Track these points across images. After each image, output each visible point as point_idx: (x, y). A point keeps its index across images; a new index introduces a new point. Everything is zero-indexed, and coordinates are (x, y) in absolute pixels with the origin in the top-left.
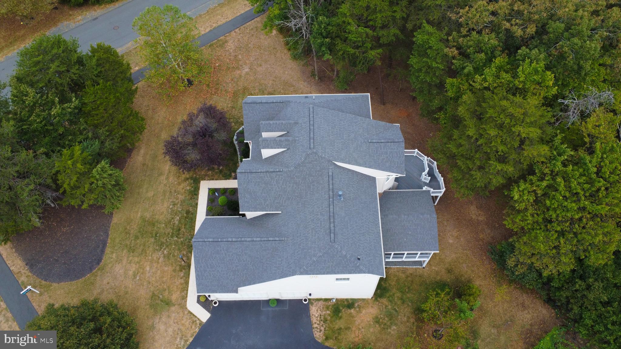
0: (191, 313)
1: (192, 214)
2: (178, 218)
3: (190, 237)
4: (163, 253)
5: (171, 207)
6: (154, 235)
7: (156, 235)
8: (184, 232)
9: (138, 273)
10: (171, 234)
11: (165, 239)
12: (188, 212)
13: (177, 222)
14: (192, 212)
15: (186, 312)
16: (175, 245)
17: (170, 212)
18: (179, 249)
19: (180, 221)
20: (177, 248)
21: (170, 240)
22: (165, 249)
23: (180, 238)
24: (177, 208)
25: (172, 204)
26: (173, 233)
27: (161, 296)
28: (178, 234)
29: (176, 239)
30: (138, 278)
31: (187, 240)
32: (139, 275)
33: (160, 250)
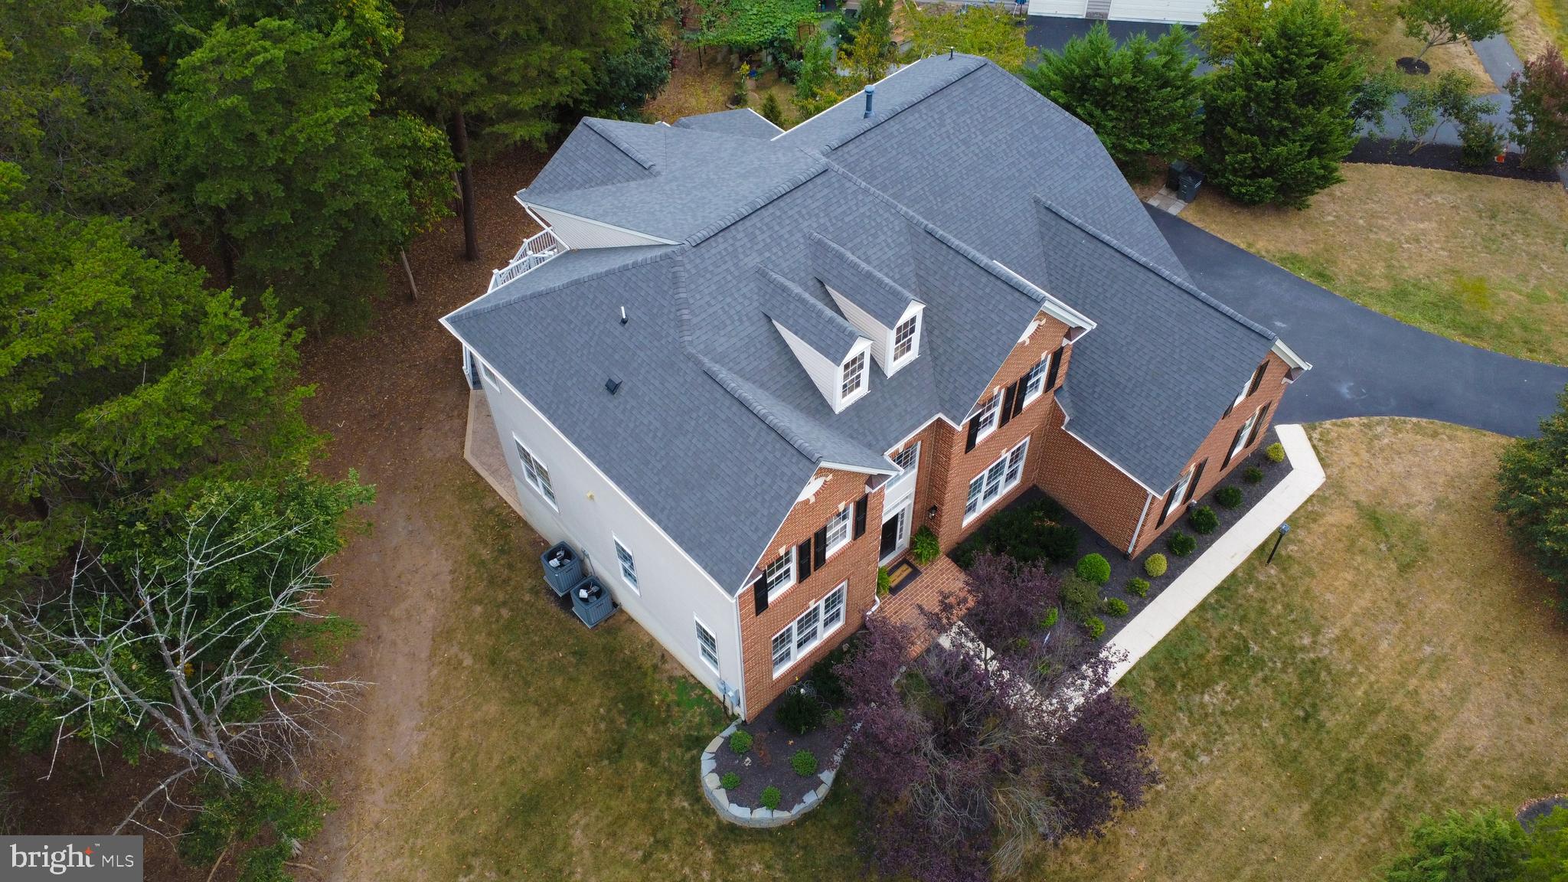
0: (1321, 459)
1: (1155, 668)
2: (1206, 697)
3: (1209, 615)
4: (1315, 642)
5: (1204, 759)
6: (1312, 724)
7: (1305, 719)
8: (1218, 641)
9: (1422, 662)
10: (1260, 675)
11: (1284, 676)
12: (1164, 684)
13: (1218, 688)
14: (1151, 674)
15: (1335, 470)
16: (1268, 632)
17: (1219, 744)
18: (1262, 612)
19: (1207, 685)
20: (1266, 620)
21: (1271, 659)
22: (1303, 649)
23: (1238, 636)
24: (1187, 734)
25: (1194, 767)
26: (1253, 668)
27: (1383, 546)
28: (1237, 650)
29: (1252, 644)
30: (1428, 649)
31: (1222, 612)
32: (1419, 655)
33: (1319, 659)
